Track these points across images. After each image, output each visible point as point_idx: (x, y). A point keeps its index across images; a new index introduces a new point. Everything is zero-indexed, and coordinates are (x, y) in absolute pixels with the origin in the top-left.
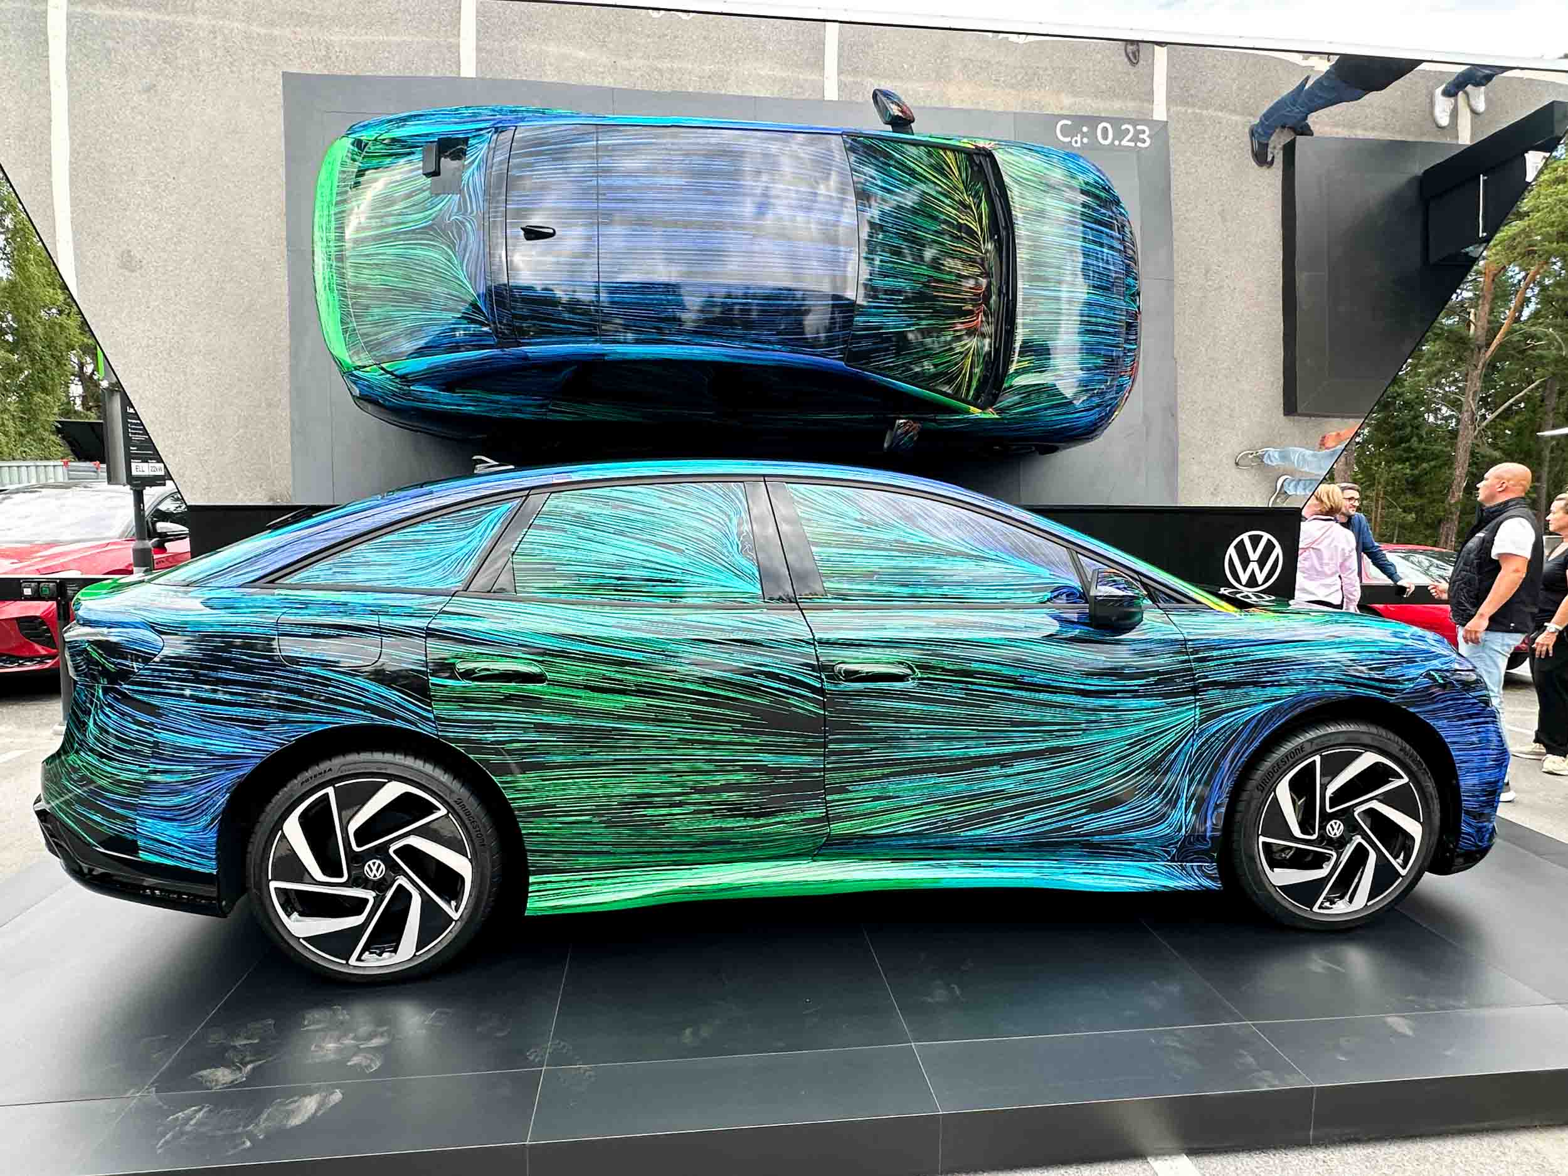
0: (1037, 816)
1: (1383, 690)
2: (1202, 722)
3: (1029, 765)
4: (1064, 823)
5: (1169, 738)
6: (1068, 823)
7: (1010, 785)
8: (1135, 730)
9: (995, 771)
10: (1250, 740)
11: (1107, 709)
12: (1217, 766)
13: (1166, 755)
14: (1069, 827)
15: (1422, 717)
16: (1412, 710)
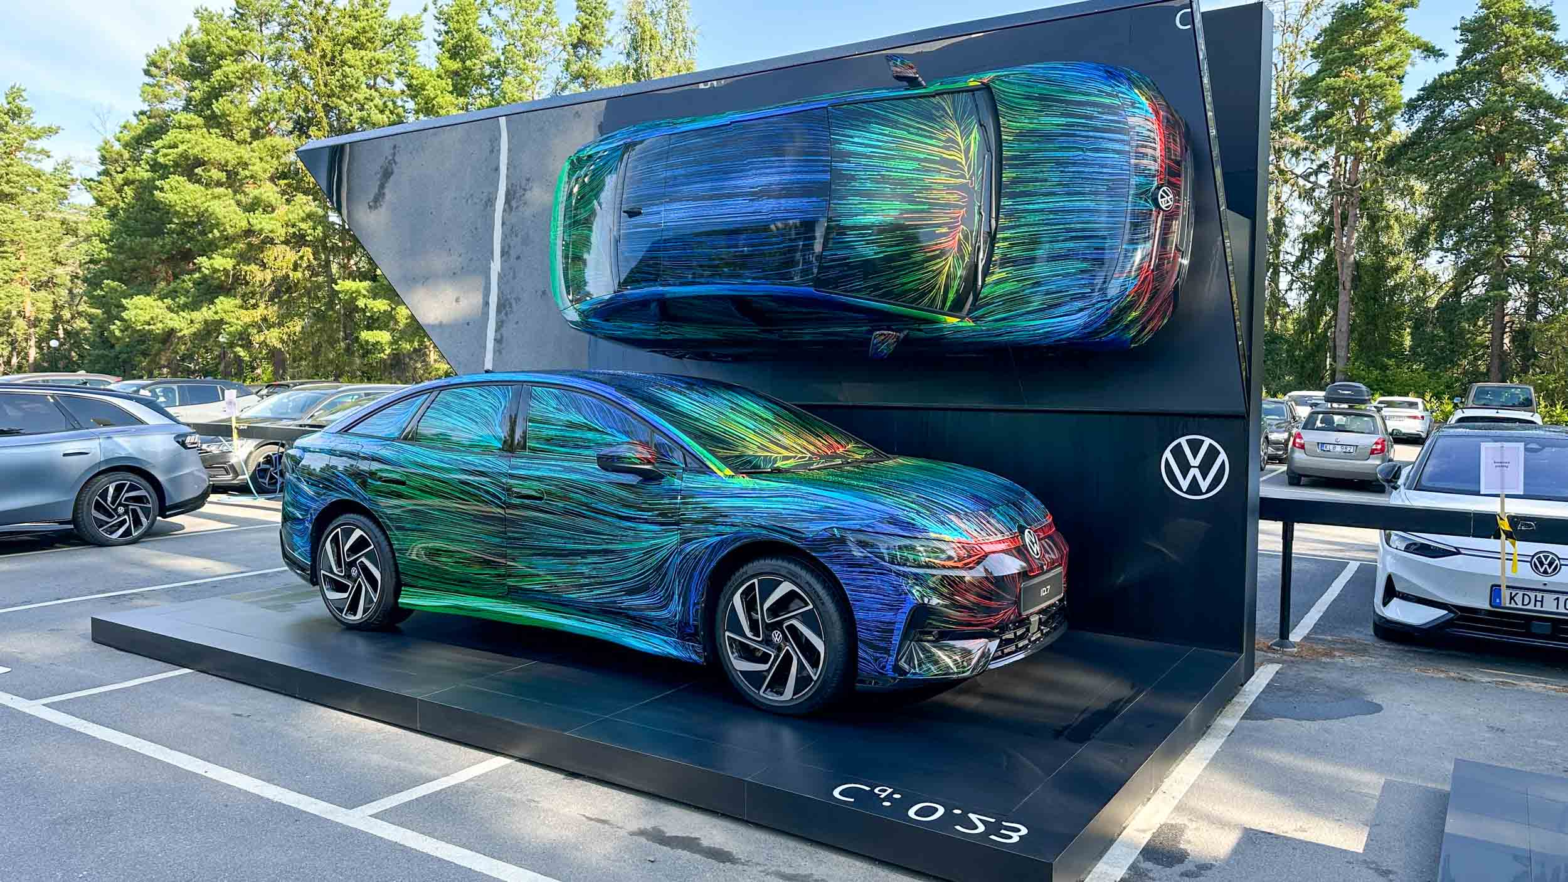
0: (598, 592)
1: (792, 537)
2: (682, 543)
3: (595, 559)
4: (612, 599)
5: (664, 553)
6: (616, 599)
7: (585, 570)
8: (644, 544)
9: (579, 560)
10: (710, 560)
11: (630, 528)
12: (691, 577)
13: (663, 564)
14: (615, 602)
15: (822, 560)
16: (814, 554)
